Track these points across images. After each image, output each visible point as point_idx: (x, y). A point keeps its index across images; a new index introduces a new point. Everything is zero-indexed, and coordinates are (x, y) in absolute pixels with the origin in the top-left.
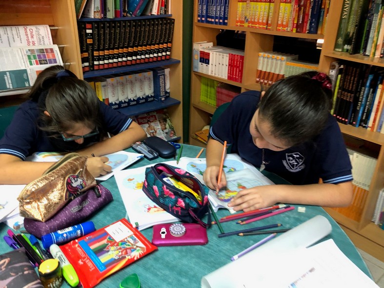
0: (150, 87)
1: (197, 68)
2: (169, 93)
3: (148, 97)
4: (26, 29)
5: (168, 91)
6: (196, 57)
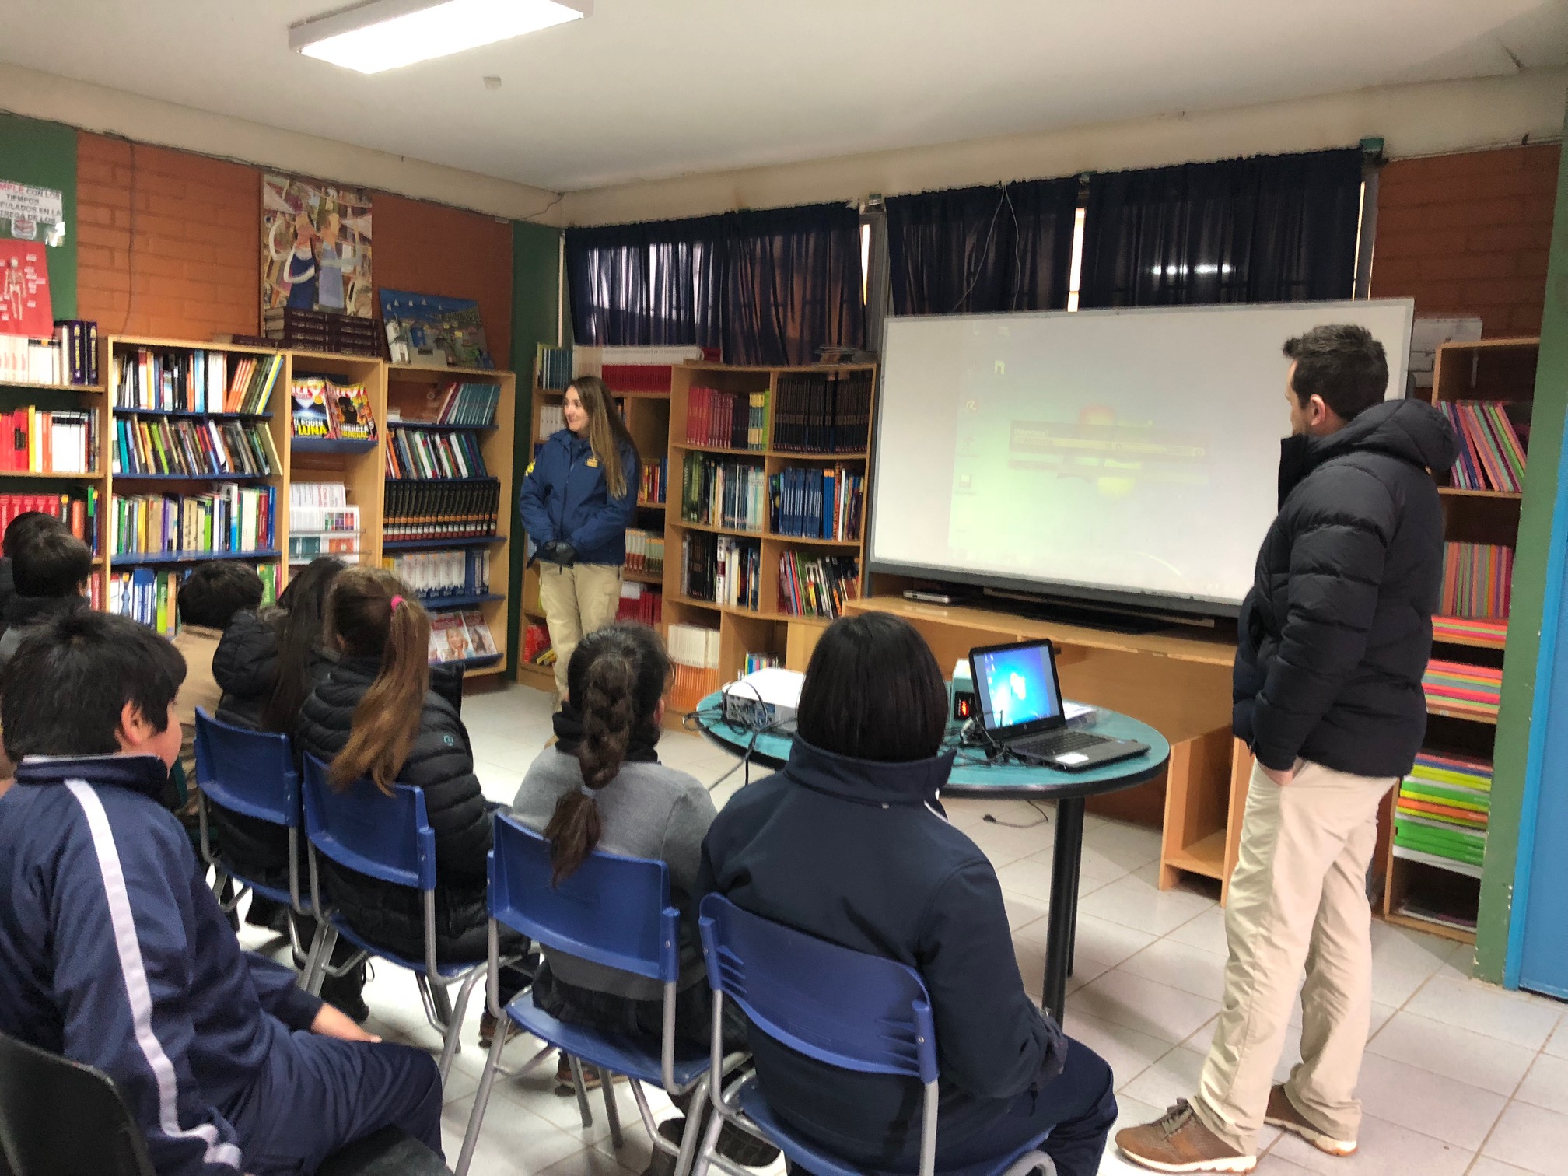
0: (460, 574)
2: (488, 587)
3: (456, 588)
4: (319, 489)
5: (487, 583)
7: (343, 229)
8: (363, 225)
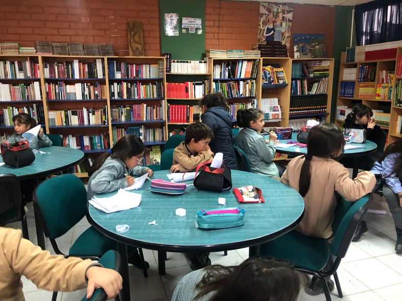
1: (338, 117)
4: (270, 100)
6: (338, 112)
7: (283, 18)
8: (290, 16)
